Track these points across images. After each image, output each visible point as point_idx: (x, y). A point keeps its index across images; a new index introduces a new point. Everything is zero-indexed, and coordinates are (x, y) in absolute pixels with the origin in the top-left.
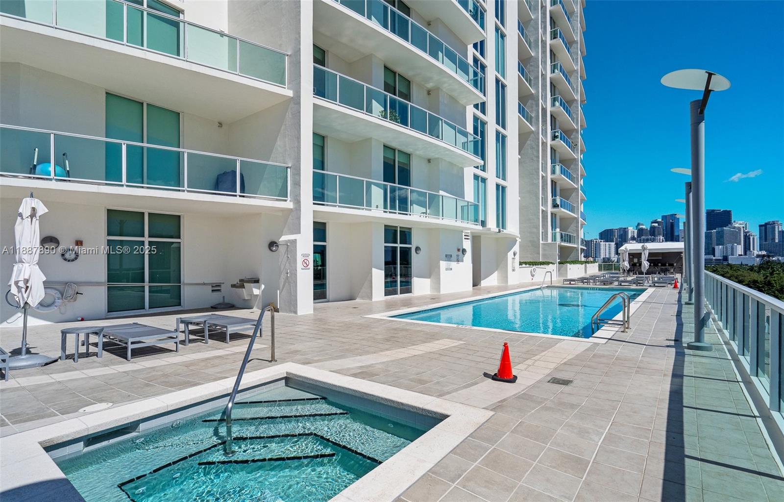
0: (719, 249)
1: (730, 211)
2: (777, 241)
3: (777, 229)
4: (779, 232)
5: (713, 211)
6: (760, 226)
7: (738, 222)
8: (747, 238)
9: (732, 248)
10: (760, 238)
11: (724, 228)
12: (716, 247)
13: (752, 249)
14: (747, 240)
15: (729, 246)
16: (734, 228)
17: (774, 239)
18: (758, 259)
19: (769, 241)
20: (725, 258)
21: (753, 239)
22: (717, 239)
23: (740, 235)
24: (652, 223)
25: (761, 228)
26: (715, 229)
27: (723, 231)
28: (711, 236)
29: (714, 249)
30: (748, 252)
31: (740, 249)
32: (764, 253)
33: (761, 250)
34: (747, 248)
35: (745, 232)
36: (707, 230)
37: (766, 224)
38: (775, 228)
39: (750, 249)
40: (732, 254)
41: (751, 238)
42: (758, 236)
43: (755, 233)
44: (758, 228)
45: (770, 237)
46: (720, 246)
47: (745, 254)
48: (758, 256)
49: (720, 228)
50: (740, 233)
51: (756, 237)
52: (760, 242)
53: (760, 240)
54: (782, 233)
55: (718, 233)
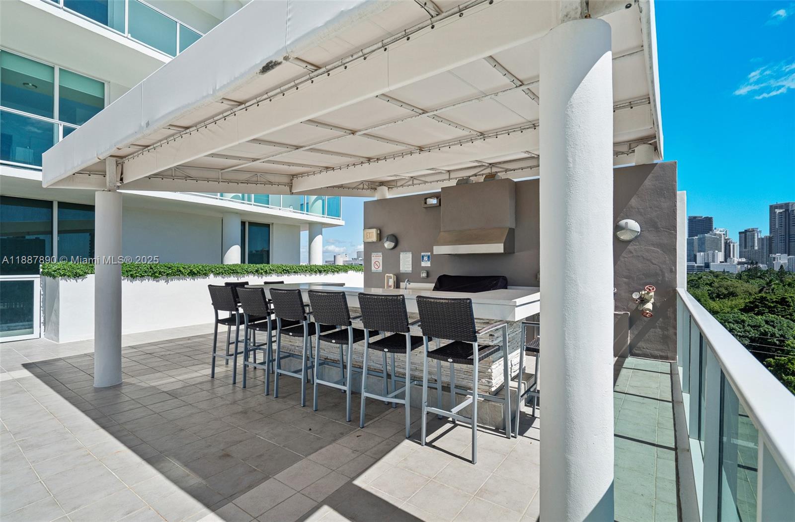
0: (700, 256)
1: (711, 218)
2: (756, 248)
3: (756, 237)
4: (758, 239)
5: (695, 218)
6: (740, 233)
7: (718, 228)
8: (727, 245)
9: (713, 255)
10: (740, 245)
11: (706, 235)
12: (698, 254)
13: (732, 257)
14: (728, 247)
15: (710, 252)
16: (715, 234)
17: (753, 246)
18: (739, 266)
19: (749, 249)
20: (707, 265)
21: (734, 245)
22: (699, 245)
23: (721, 242)
25: (741, 235)
26: (697, 236)
27: (704, 238)
28: (693, 243)
29: (695, 256)
30: (728, 260)
31: (720, 256)
32: (744, 260)
33: (741, 257)
34: (727, 256)
35: (726, 239)
36: (689, 236)
37: (746, 231)
38: (754, 235)
39: (730, 256)
40: (713, 261)
41: (732, 245)
42: (738, 243)
43: (735, 239)
44: (738, 235)
45: (749, 244)
46: (702, 253)
47: (726, 261)
48: (739, 263)
49: (701, 235)
50: (721, 240)
51: (736, 245)
52: (740, 249)
53: (740, 247)
54: (761, 240)
55: (700, 239)
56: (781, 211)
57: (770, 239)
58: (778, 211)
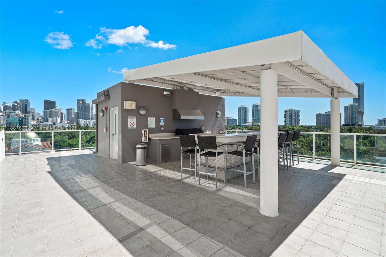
0: (50, 119)
1: (55, 102)
2: (73, 117)
3: (73, 112)
4: (74, 113)
5: (47, 101)
6: (67, 110)
7: (58, 106)
8: (62, 115)
9: (56, 119)
11: (53, 109)
12: (49, 118)
13: (64, 120)
14: (62, 116)
15: (55, 118)
16: (57, 110)
17: (72, 116)
18: (68, 124)
19: (70, 117)
20: (54, 124)
21: (64, 115)
22: (49, 114)
23: (59, 113)
24: (13, 103)
26: (48, 110)
27: (52, 111)
28: (46, 113)
29: (48, 120)
30: (62, 121)
31: (59, 120)
32: (68, 122)
33: (67, 120)
34: (62, 120)
35: (61, 112)
36: (44, 110)
37: (69, 109)
38: (72, 111)
39: (63, 120)
40: (56, 122)
41: (63, 115)
42: (66, 114)
43: (65, 112)
44: (66, 111)
45: (70, 115)
46: (51, 118)
47: (61, 122)
48: (67, 123)
49: (51, 109)
50: (59, 112)
51: (65, 115)
52: (67, 117)
53: (67, 116)
54: (75, 113)
55: (50, 111)
56: (82, 102)
57: (78, 113)
58: (81, 102)
